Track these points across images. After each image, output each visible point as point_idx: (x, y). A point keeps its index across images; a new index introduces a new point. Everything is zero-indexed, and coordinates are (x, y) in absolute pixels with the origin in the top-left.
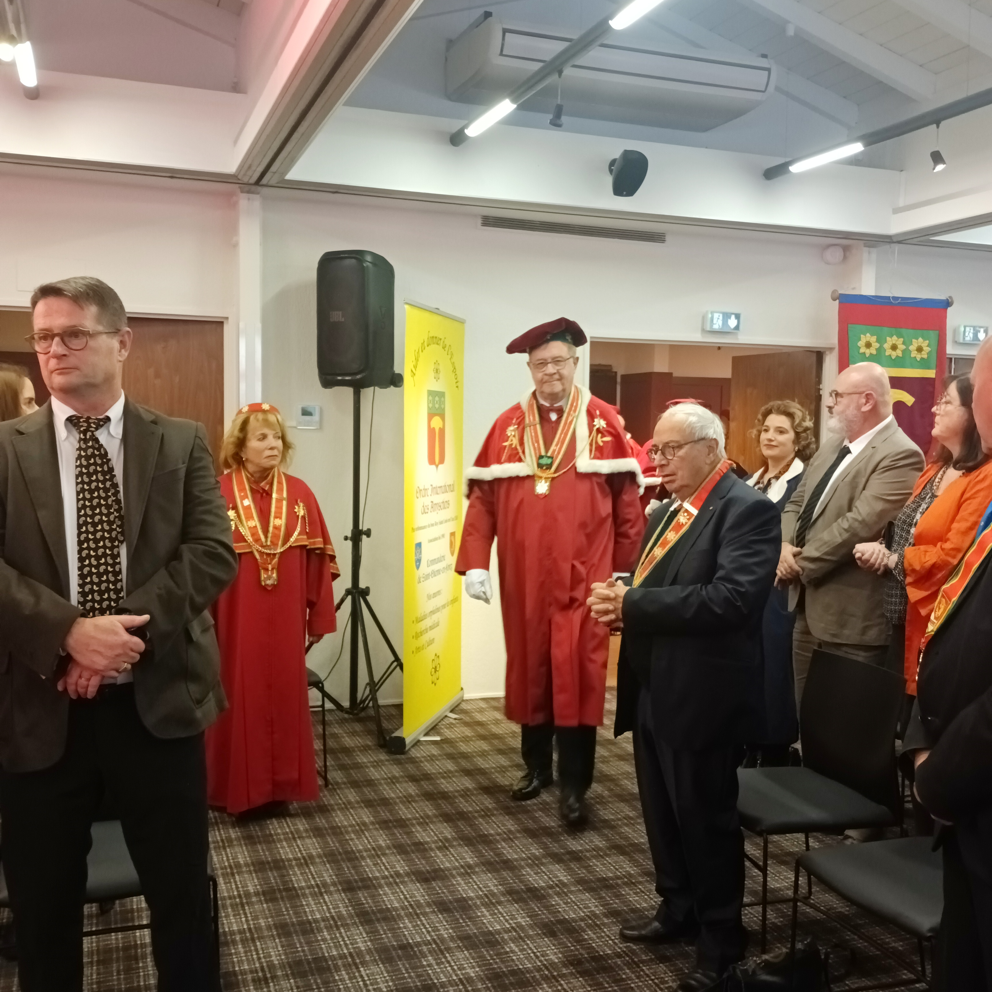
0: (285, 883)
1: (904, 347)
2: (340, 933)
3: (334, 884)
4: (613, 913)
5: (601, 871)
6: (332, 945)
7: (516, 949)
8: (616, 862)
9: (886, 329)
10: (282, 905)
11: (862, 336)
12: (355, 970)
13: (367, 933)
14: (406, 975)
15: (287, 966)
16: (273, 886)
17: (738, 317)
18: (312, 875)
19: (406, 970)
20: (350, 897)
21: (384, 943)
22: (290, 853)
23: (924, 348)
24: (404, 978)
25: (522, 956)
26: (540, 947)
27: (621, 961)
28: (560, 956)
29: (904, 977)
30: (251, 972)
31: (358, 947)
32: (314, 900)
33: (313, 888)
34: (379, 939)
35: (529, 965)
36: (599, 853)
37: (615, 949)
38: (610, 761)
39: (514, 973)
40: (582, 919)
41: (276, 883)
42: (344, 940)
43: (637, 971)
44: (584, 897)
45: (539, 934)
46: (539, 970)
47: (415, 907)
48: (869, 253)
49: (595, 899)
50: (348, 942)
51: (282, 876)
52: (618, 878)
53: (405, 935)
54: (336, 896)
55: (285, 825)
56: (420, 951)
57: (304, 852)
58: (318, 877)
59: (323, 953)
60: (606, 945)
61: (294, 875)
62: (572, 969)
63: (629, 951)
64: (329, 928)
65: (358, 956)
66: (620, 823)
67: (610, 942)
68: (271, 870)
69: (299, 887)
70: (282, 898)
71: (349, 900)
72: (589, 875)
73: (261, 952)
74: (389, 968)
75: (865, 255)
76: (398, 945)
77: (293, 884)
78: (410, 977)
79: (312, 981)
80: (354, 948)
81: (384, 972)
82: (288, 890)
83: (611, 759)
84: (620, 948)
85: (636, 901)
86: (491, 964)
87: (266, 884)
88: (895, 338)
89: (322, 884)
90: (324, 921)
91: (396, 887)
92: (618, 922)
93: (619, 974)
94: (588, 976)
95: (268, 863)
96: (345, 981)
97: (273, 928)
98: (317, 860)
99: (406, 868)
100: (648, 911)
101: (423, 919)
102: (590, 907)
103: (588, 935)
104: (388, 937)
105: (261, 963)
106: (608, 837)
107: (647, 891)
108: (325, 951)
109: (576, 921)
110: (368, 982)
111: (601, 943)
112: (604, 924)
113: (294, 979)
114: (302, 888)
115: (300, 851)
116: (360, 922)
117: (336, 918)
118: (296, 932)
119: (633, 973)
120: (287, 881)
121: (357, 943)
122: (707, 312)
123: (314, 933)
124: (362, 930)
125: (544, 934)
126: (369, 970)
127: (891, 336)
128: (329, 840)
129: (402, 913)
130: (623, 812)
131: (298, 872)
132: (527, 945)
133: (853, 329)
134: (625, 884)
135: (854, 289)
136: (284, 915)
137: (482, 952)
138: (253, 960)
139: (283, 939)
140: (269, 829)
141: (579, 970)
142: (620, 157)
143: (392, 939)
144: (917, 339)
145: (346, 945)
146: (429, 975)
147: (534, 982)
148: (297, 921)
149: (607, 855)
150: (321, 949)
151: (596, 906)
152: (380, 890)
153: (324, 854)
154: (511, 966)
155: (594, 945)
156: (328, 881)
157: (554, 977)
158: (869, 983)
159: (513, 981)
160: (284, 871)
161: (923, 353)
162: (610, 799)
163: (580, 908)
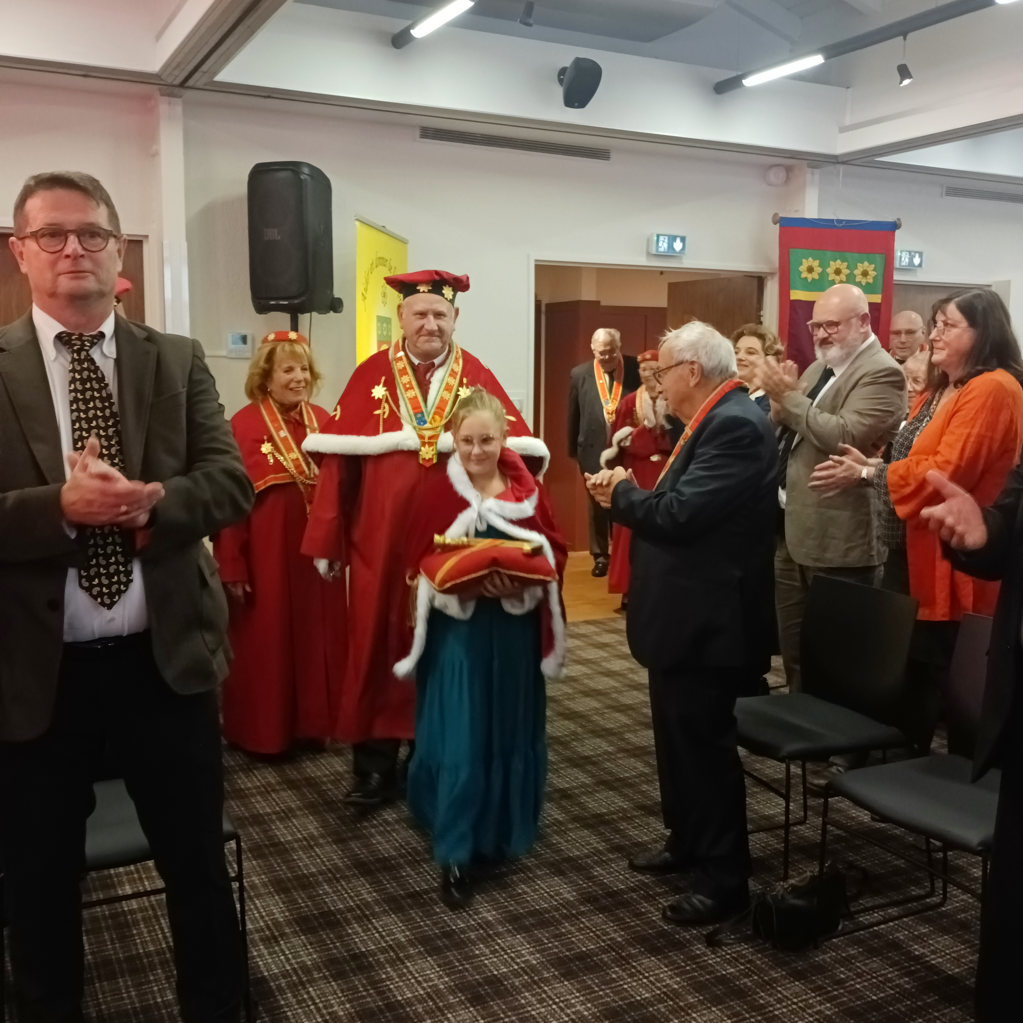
0: (270, 838)
1: (848, 271)
2: (342, 886)
3: (322, 836)
4: (617, 849)
5: (594, 807)
6: (336, 898)
7: (528, 890)
8: (606, 798)
9: (829, 253)
10: (273, 861)
11: (804, 260)
12: (367, 922)
13: (370, 884)
14: (422, 923)
15: (294, 923)
16: (258, 842)
17: (683, 239)
18: (296, 828)
19: (421, 918)
20: (342, 848)
21: (390, 893)
22: (267, 808)
23: (870, 273)
24: (420, 927)
25: (536, 897)
26: (552, 886)
27: (637, 895)
28: (574, 894)
29: (913, 893)
30: (257, 931)
31: (364, 899)
32: (305, 854)
33: (301, 841)
34: (384, 889)
35: (546, 905)
36: (589, 791)
37: (627, 884)
38: (576, 698)
39: (533, 913)
40: (588, 857)
41: (261, 838)
42: (347, 893)
43: (654, 904)
44: (584, 835)
45: (548, 874)
46: (557, 910)
47: (413, 854)
48: (813, 173)
49: (595, 836)
50: (352, 894)
51: (265, 832)
52: (613, 813)
53: (410, 884)
54: (328, 848)
55: (255, 779)
56: (430, 899)
57: (282, 805)
58: (304, 830)
59: (329, 907)
60: (618, 880)
61: (277, 829)
62: (589, 907)
63: (642, 885)
64: (329, 881)
65: (366, 908)
66: (600, 758)
67: (621, 877)
68: (252, 826)
69: (286, 841)
70: (271, 853)
71: (342, 851)
72: (583, 812)
73: (262, 910)
74: (402, 918)
75: (809, 176)
76: (405, 893)
77: (279, 839)
78: (427, 925)
79: (325, 936)
80: (360, 900)
81: (398, 922)
82: (274, 845)
83: (576, 696)
84: (633, 883)
85: (636, 835)
86: (506, 907)
87: (250, 840)
88: (839, 262)
89: (309, 836)
90: (321, 874)
91: (388, 836)
92: (624, 856)
93: (638, 909)
94: (608, 912)
95: (246, 818)
96: (359, 934)
97: (269, 884)
98: (298, 813)
99: (394, 816)
100: (650, 844)
101: (425, 866)
102: (591, 844)
103: (597, 871)
104: (393, 887)
105: (265, 922)
106: (592, 773)
107: (645, 824)
108: (330, 905)
109: (582, 859)
110: (384, 933)
111: (612, 879)
112: (611, 860)
113: (305, 935)
114: (289, 842)
115: (278, 804)
116: (360, 873)
117: (333, 870)
118: (294, 888)
119: (651, 906)
120: (272, 836)
121: (362, 895)
122: (652, 234)
123: (313, 888)
124: (364, 881)
125: (553, 873)
126: (381, 921)
127: (835, 261)
128: (305, 791)
129: (402, 861)
130: (601, 748)
131: (281, 826)
132: (538, 885)
133: (795, 253)
134: (622, 819)
135: (797, 211)
136: (277, 871)
137: (494, 895)
138: (256, 919)
139: (283, 896)
140: (238, 784)
141: (597, 906)
142: (572, 65)
143: (398, 889)
144: (862, 263)
145: (351, 897)
146: (445, 921)
147: (555, 921)
148: (293, 876)
149: (596, 791)
150: (325, 903)
151: (598, 843)
152: (372, 839)
153: (304, 806)
154: (527, 907)
155: (605, 881)
156: (316, 833)
157: (573, 915)
158: (882, 901)
159: (533, 922)
160: (266, 826)
161: (868, 277)
162: (585, 736)
163: (582, 845)
